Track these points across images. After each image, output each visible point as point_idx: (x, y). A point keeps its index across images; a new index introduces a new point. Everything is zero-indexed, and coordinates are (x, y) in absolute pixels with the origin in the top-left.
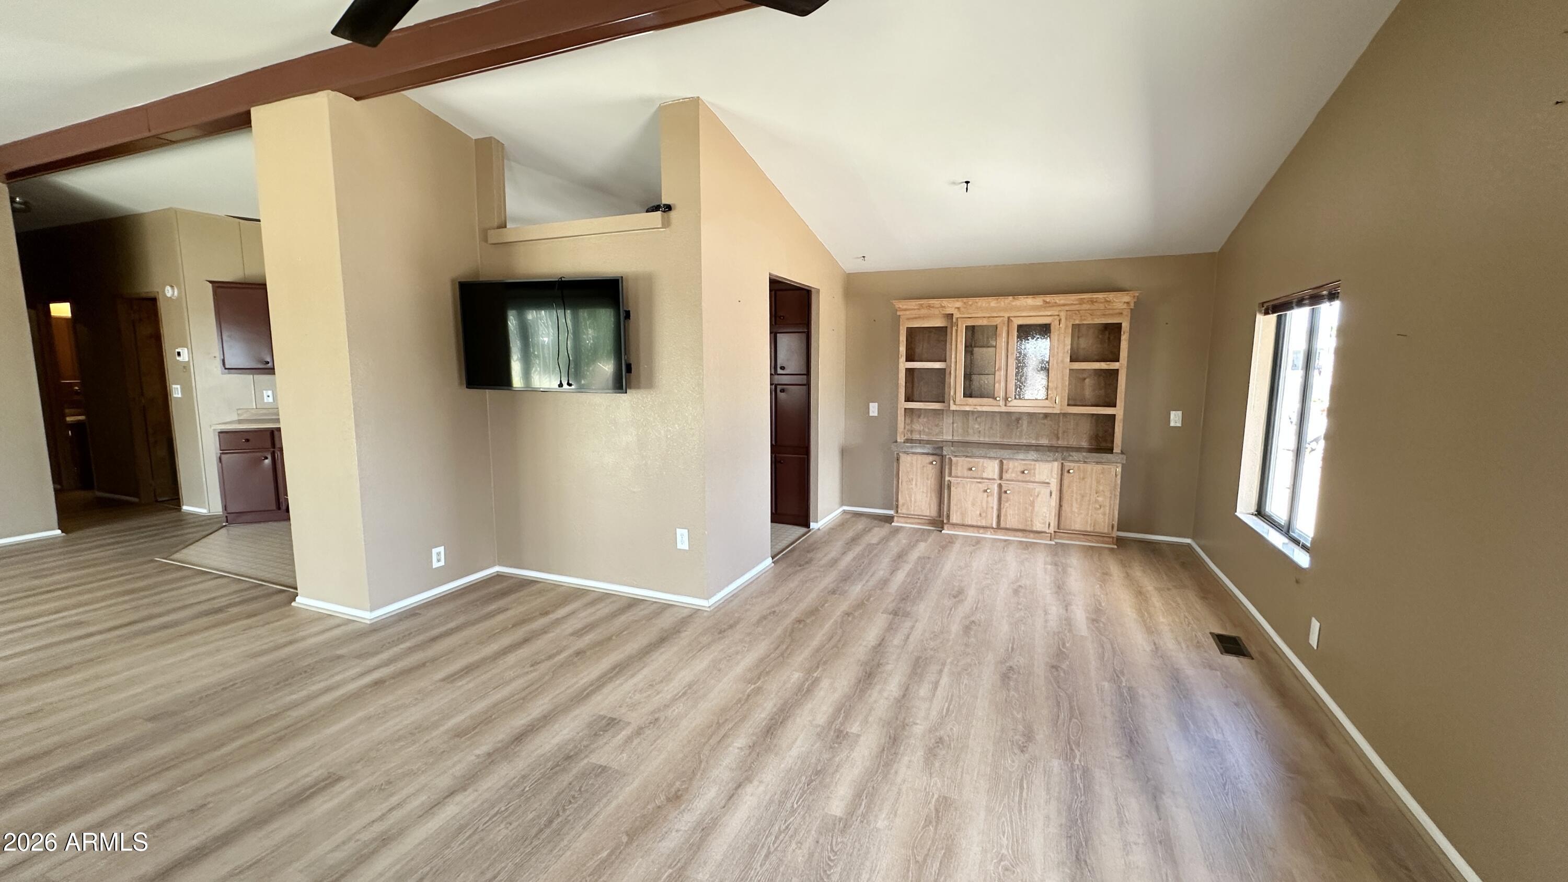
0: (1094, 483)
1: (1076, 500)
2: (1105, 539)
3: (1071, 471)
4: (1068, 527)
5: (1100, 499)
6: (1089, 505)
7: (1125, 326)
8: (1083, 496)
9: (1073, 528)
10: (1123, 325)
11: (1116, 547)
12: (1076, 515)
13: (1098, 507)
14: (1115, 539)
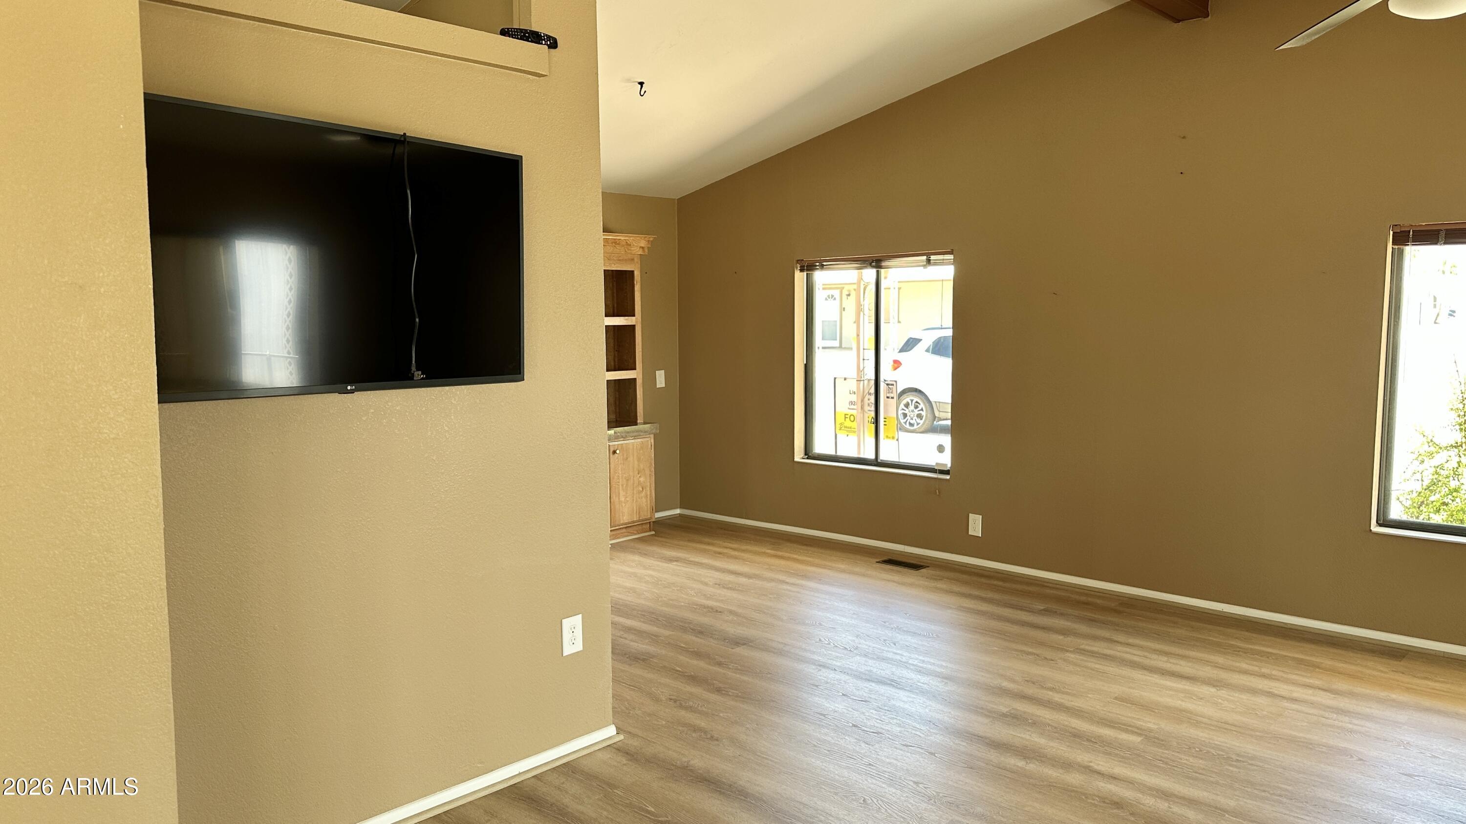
0: (636, 462)
1: (622, 485)
2: (644, 526)
3: (618, 452)
4: (617, 523)
5: (642, 479)
6: (633, 490)
7: (637, 274)
8: (628, 480)
9: (622, 522)
10: (636, 273)
11: (653, 533)
12: (624, 505)
13: (641, 489)
14: (652, 523)
